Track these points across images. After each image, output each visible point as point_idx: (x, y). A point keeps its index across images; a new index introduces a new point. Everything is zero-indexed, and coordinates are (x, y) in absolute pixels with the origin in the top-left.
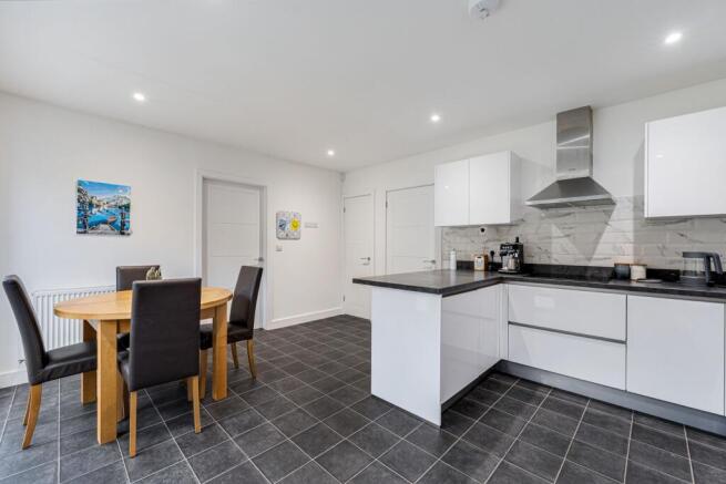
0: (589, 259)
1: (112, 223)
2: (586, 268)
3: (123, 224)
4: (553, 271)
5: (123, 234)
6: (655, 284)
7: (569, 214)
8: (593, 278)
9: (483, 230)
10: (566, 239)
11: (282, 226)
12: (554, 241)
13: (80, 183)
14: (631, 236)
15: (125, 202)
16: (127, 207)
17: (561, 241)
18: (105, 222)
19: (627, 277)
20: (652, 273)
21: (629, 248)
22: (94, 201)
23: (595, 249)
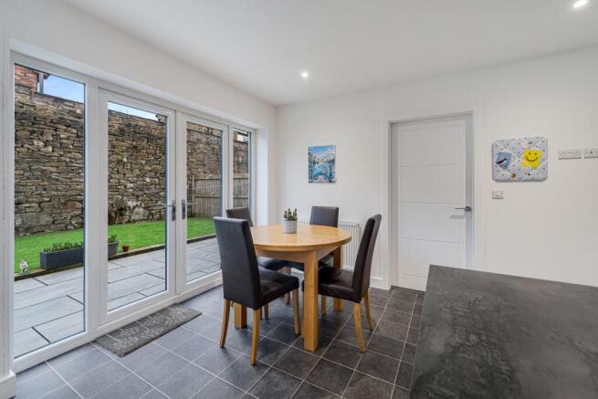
1: (325, 174)
3: (331, 175)
5: (330, 182)
11: (502, 162)
13: (309, 149)
15: (332, 158)
16: (333, 161)
18: (321, 174)
22: (316, 160)
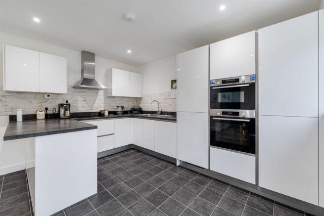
0: (92, 109)
2: (91, 113)
4: (79, 115)
6: (112, 115)
7: (85, 92)
8: (93, 116)
9: (49, 96)
10: (84, 102)
12: (79, 102)
14: (103, 101)
17: (82, 102)
19: (104, 115)
20: (110, 113)
21: (103, 105)
23: (93, 105)
